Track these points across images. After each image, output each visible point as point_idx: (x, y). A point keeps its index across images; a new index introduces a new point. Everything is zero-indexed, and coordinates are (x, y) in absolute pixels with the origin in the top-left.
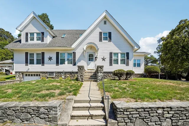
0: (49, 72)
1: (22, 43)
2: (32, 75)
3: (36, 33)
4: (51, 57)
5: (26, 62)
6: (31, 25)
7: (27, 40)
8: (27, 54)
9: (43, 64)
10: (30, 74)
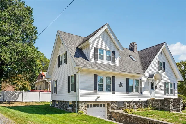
0: (119, 102)
1: (90, 61)
2: (94, 106)
3: (106, 50)
4: (121, 83)
5: (95, 89)
6: (100, 38)
7: (96, 58)
8: (96, 76)
9: (114, 92)
10: (89, 104)
